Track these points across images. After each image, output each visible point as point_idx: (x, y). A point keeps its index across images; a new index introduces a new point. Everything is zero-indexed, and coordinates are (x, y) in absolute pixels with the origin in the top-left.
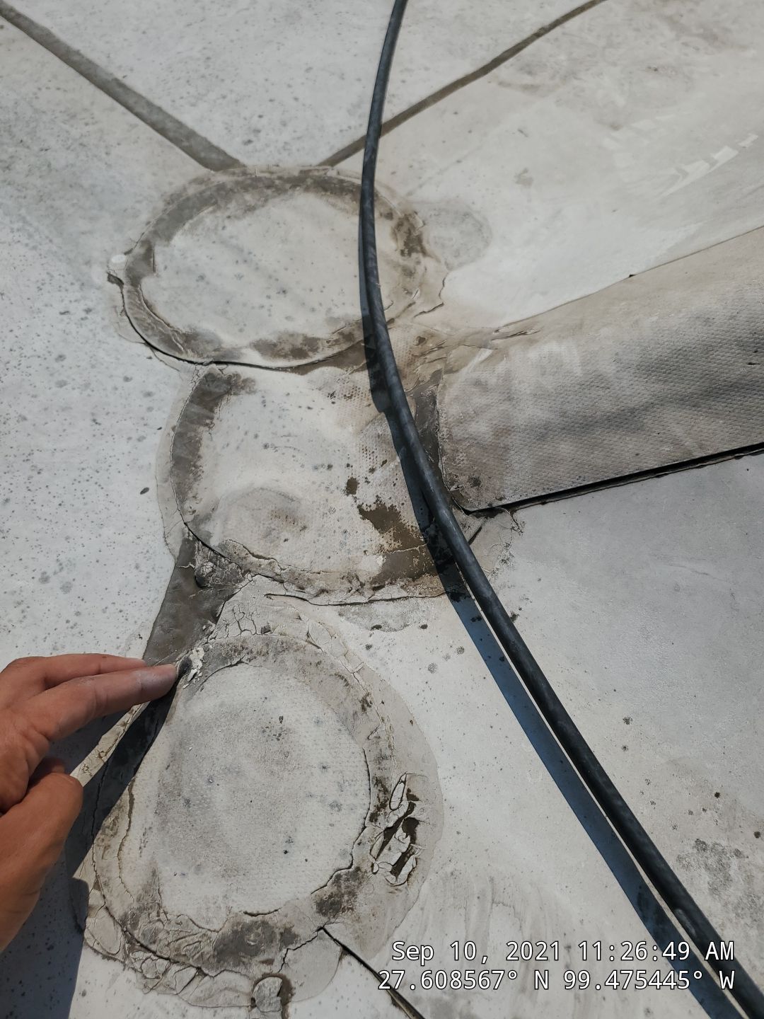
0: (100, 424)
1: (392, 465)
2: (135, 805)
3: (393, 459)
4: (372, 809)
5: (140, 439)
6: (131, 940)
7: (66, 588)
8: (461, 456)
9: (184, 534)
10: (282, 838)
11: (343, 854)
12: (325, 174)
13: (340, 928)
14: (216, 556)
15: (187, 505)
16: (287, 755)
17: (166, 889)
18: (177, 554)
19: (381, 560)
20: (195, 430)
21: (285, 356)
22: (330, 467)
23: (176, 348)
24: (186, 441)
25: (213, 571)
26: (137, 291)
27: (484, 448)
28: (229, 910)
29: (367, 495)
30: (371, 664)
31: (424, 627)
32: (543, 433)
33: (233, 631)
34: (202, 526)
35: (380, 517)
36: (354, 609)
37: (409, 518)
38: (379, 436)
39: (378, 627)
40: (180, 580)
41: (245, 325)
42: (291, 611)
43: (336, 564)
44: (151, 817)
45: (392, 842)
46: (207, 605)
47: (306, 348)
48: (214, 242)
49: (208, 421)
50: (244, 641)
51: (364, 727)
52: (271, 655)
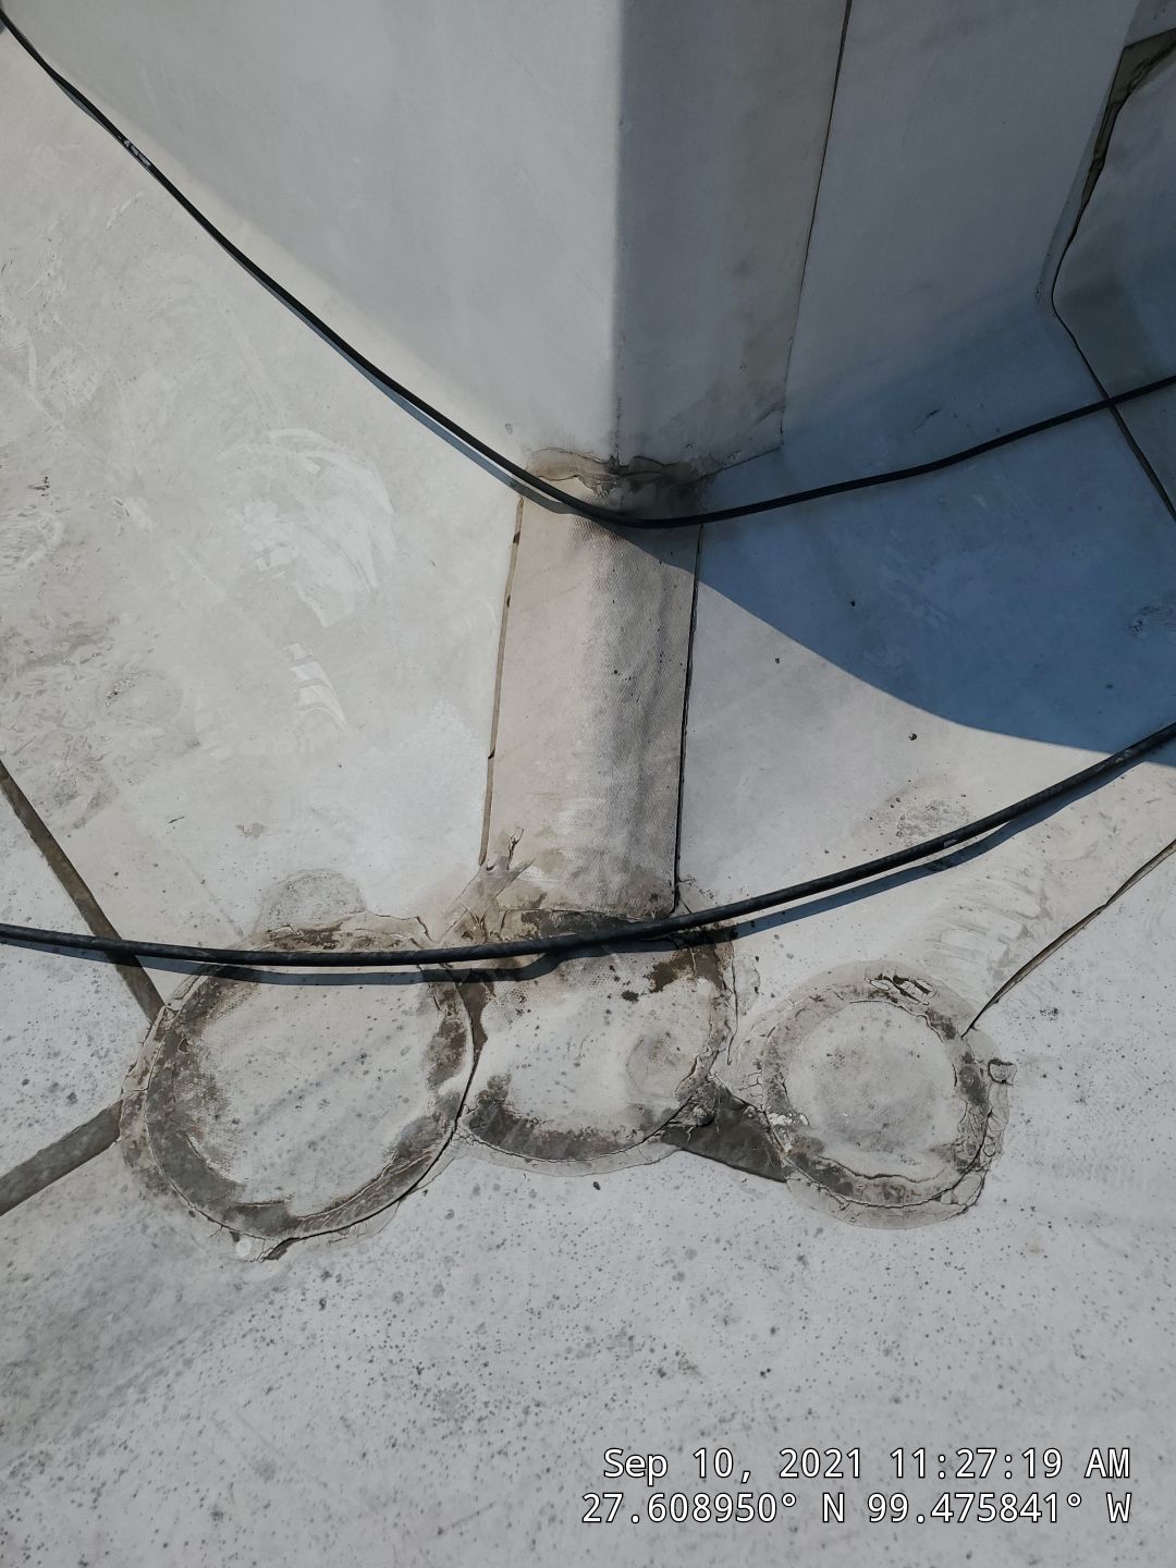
0: (505, 1240)
1: (618, 961)
2: (883, 1173)
3: (613, 959)
4: (889, 1001)
5: (533, 1195)
6: (973, 1165)
7: (691, 1254)
8: (632, 902)
9: (656, 1141)
10: (910, 1057)
11: (918, 1021)
12: (175, 1012)
13: (961, 1027)
14: (689, 1104)
15: (622, 1141)
16: (854, 1053)
17: (942, 1141)
18: (674, 1147)
19: (702, 981)
20: (536, 1138)
21: (458, 1055)
22: (608, 1012)
23: (420, 1163)
24: (548, 1146)
25: (702, 1107)
26: (308, 1221)
27: (632, 883)
28: (953, 1096)
29: (641, 985)
30: (786, 994)
31: (757, 958)
32: (635, 839)
33: (758, 1090)
34: (655, 1120)
35: (662, 978)
36: (740, 1004)
37: (666, 956)
38: (584, 969)
39: (756, 989)
40: (700, 1144)
41: (400, 1097)
42: (742, 1047)
43: (703, 1013)
44: (894, 1156)
45: (909, 991)
46: (730, 1114)
47: (452, 1035)
48: (255, 1134)
49: (528, 1125)
50: (767, 1081)
51: (833, 1001)
52: (778, 1061)
